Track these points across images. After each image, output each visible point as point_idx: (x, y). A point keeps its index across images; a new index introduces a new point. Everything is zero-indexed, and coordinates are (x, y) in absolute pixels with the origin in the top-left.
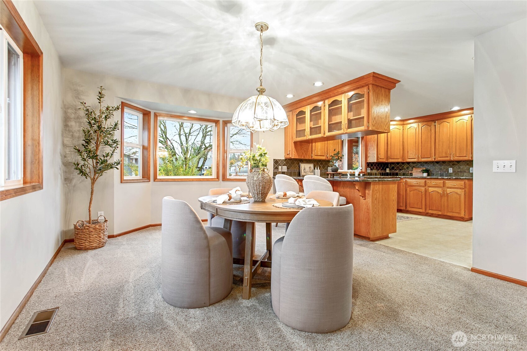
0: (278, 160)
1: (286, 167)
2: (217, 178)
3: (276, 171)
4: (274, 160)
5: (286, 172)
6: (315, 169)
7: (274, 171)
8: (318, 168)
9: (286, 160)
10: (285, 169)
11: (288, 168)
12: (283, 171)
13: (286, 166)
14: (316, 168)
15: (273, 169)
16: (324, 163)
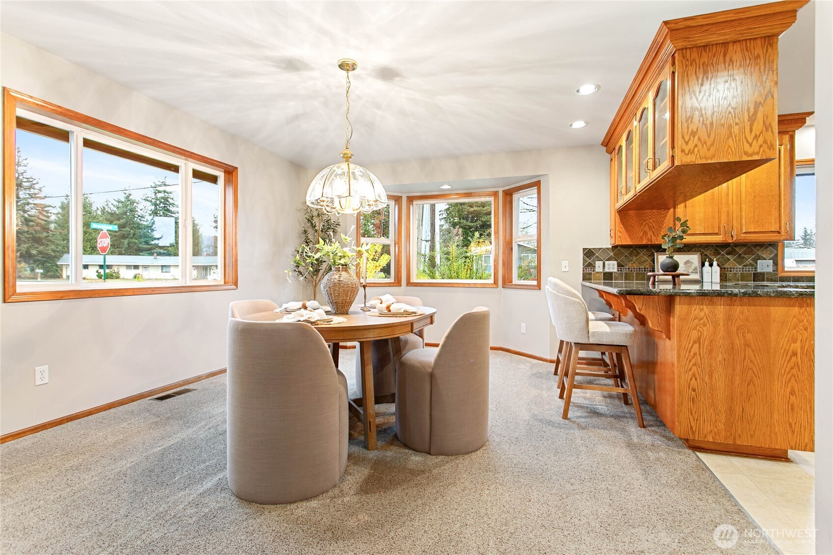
0: (593, 249)
1: (615, 262)
2: (494, 283)
3: (589, 270)
4: (584, 249)
5: (615, 273)
6: (703, 265)
7: (583, 271)
8: (715, 263)
9: (615, 247)
10: (611, 266)
11: (619, 265)
12: (607, 270)
13: (616, 260)
14: (707, 264)
15: (582, 267)
16: (740, 251)
